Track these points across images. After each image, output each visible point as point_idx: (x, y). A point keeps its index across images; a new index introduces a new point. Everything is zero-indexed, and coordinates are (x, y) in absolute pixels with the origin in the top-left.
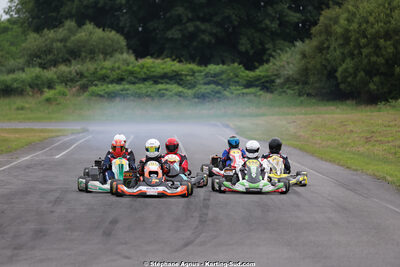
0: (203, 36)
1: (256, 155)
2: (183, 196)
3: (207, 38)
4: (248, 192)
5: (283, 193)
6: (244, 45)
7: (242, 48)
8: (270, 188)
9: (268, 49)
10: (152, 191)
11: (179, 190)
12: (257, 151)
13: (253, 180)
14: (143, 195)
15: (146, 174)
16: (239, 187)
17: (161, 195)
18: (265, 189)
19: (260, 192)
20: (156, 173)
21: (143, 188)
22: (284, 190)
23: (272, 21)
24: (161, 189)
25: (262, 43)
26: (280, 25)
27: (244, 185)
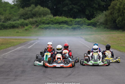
0: (75, 10)
1: (97, 51)
2: (70, 67)
4: (93, 65)
5: (107, 65)
6: (87, 12)
7: (87, 13)
8: (102, 64)
9: (95, 14)
10: (58, 65)
11: (69, 65)
12: (97, 49)
13: (95, 61)
14: (55, 67)
15: (56, 59)
16: (90, 63)
17: (62, 67)
18: (100, 64)
19: (98, 65)
20: (60, 58)
21: (55, 64)
22: (107, 64)
23: (96, 5)
24: (62, 65)
25: (93, 12)
26: (98, 6)
27: (92, 63)
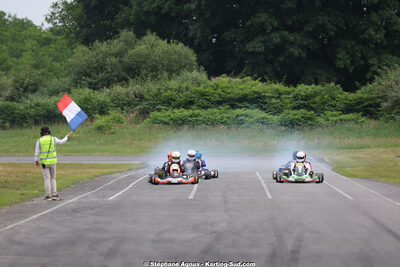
0: (292, 50)
3: (296, 51)
6: (343, 60)
7: (340, 64)
8: (309, 179)
9: (373, 65)
13: (299, 175)
14: (170, 183)
19: (303, 182)
21: (170, 179)
23: (377, 31)
25: (364, 58)
26: (386, 36)
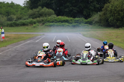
4: (82, 64)
6: (85, 13)
7: (84, 14)
8: (91, 63)
9: (91, 14)
10: (37, 64)
11: (50, 64)
14: (34, 66)
16: (78, 62)
17: (41, 66)
18: (89, 63)
19: (86, 64)
20: (41, 57)
21: (34, 63)
22: (97, 63)
25: (89, 13)
27: (80, 61)
